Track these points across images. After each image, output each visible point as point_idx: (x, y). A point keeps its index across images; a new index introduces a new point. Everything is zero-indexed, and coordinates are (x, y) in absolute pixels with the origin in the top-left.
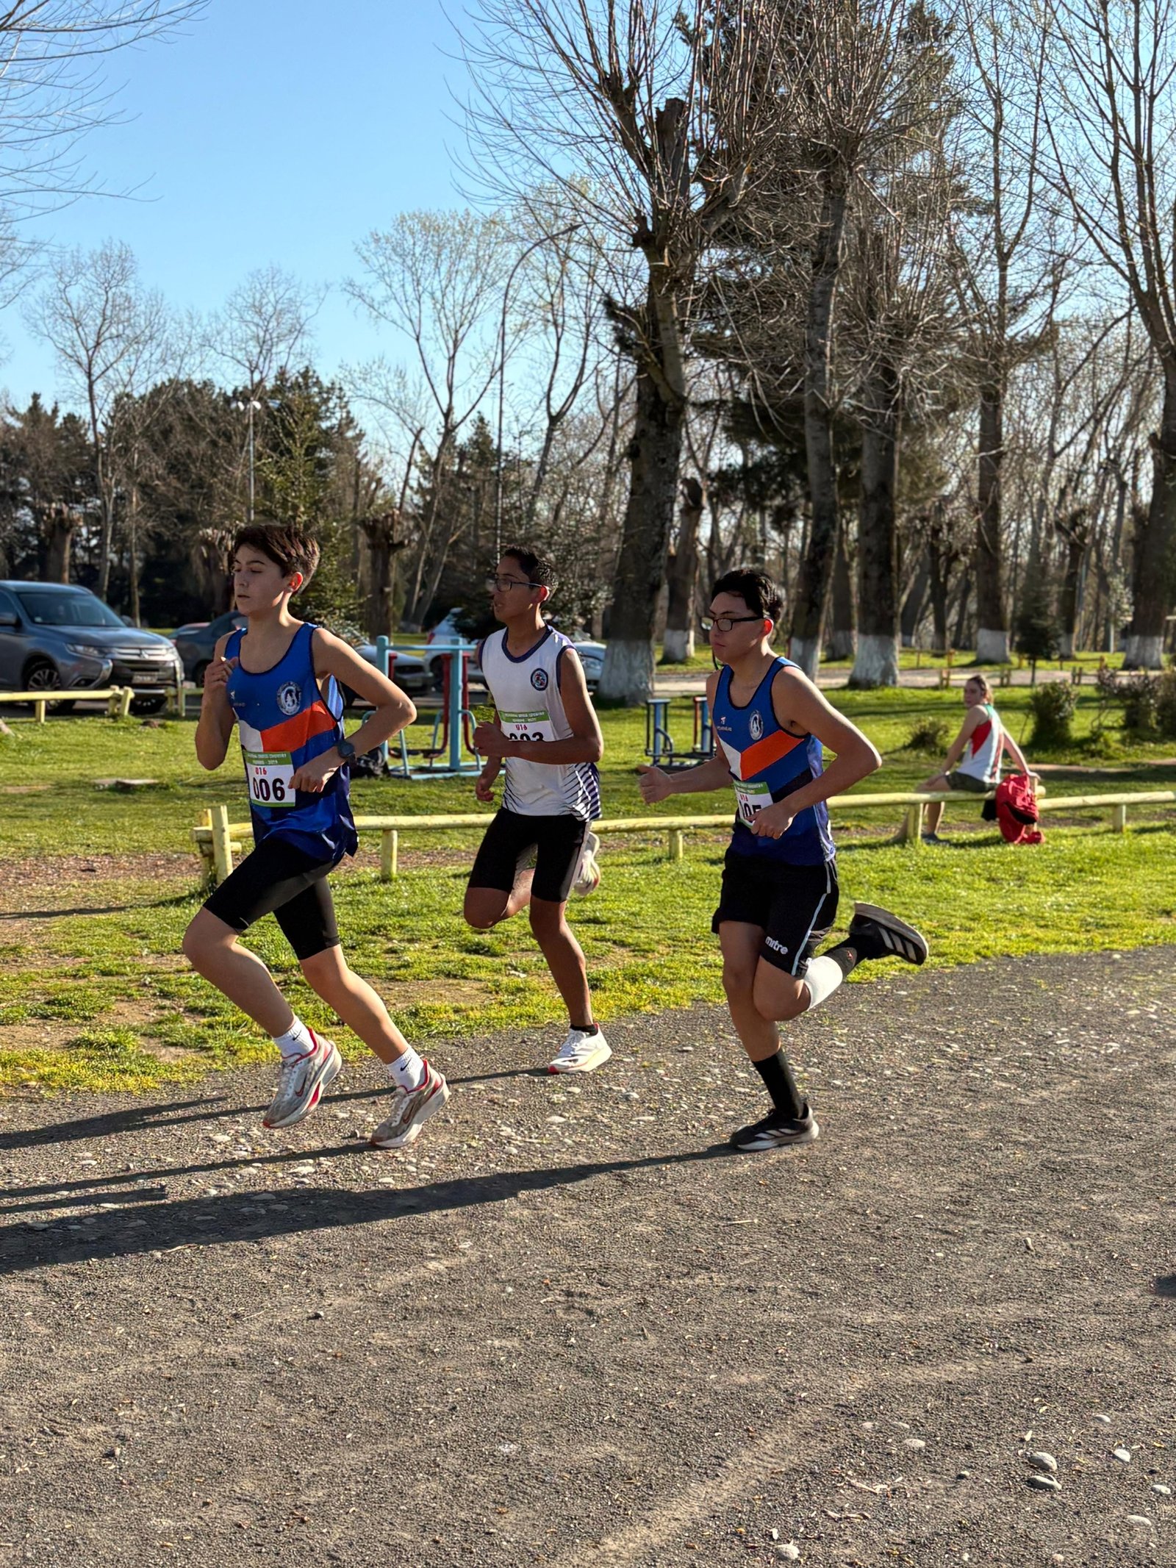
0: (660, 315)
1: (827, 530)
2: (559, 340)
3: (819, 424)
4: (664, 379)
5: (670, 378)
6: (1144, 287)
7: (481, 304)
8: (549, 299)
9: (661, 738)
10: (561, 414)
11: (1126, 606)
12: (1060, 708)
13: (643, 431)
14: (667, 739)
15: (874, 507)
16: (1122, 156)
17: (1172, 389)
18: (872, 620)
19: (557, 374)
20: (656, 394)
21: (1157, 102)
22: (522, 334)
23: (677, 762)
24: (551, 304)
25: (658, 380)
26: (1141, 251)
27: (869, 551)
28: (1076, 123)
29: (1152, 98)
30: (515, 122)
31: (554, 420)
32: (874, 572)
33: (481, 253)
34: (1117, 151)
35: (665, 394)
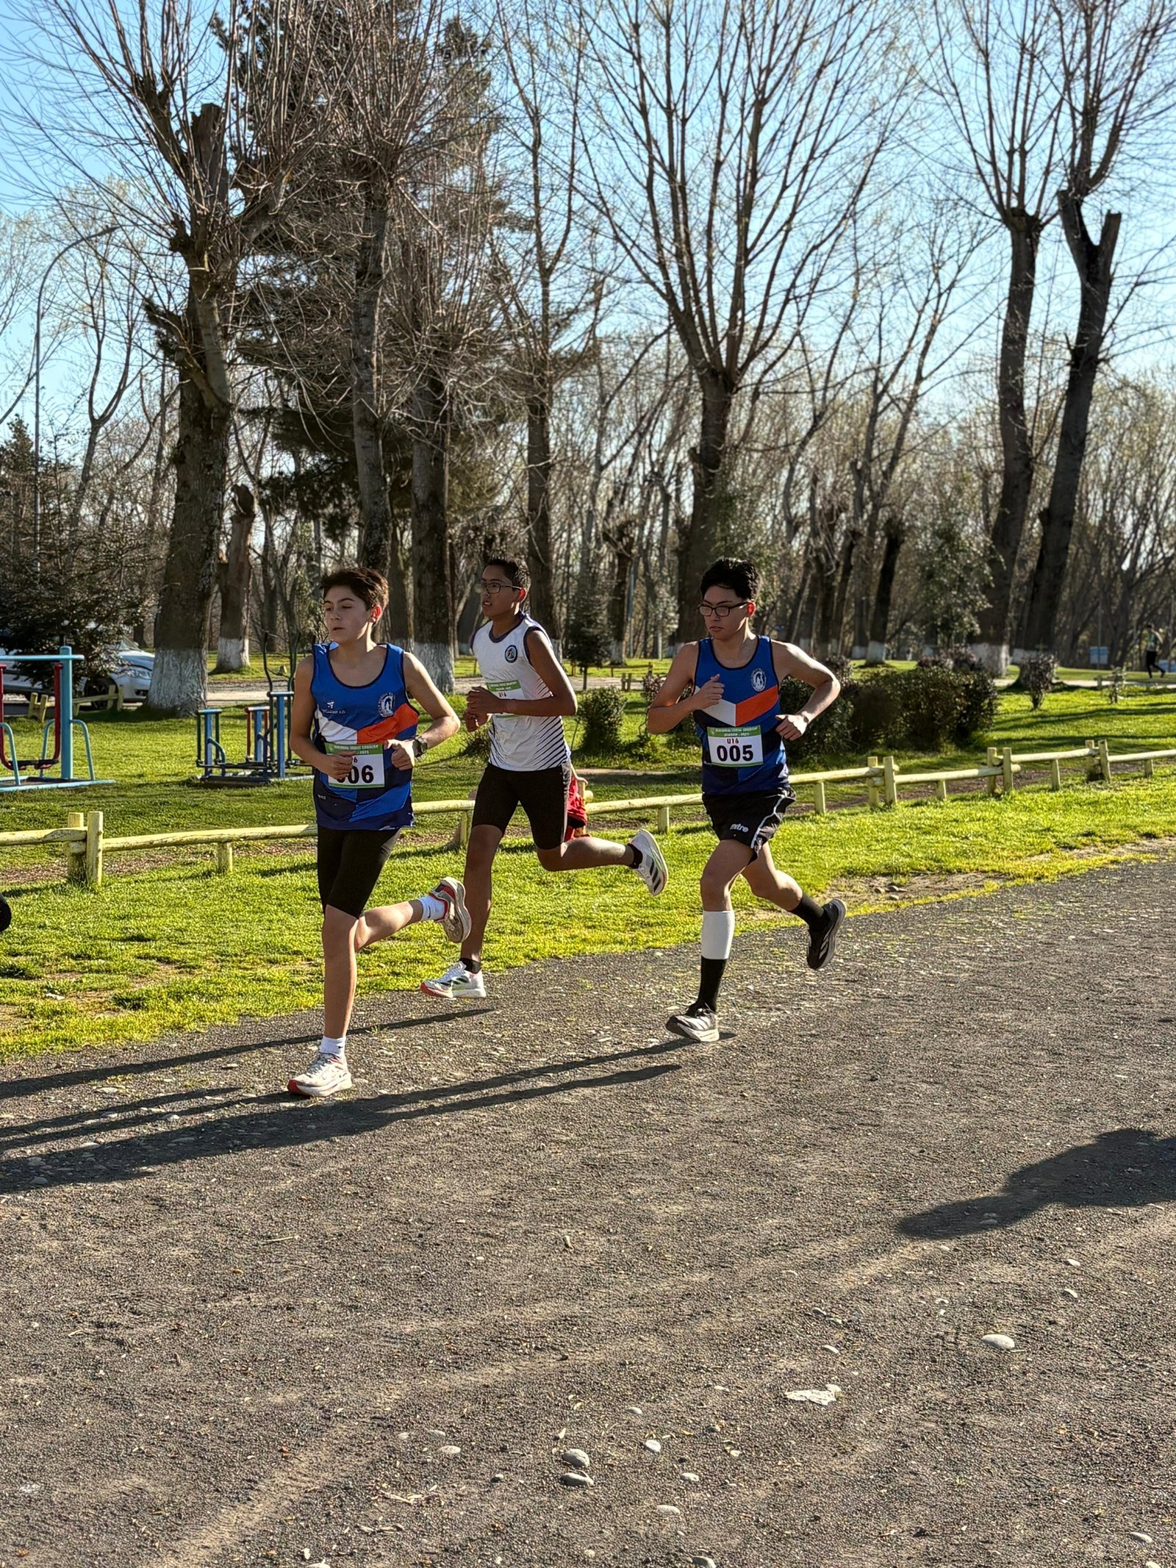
0: (201, 320)
1: (381, 540)
2: (100, 343)
3: (368, 434)
4: (208, 385)
5: (214, 384)
6: (681, 306)
7: (17, 304)
8: (89, 301)
9: (214, 748)
10: (104, 418)
11: (672, 615)
12: (609, 714)
13: (188, 436)
14: (218, 749)
15: (425, 517)
16: (656, 177)
17: (709, 405)
18: (428, 628)
19: (99, 378)
20: (200, 400)
21: (688, 125)
22: (61, 336)
23: (229, 773)
24: (91, 306)
25: (201, 386)
26: (676, 270)
27: (422, 559)
28: (611, 143)
29: (684, 121)
30: (45, 122)
31: (97, 423)
32: (428, 580)
33: (15, 253)
34: (652, 172)
35: (209, 400)
